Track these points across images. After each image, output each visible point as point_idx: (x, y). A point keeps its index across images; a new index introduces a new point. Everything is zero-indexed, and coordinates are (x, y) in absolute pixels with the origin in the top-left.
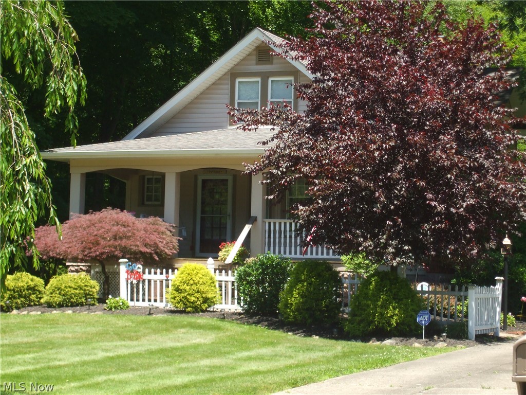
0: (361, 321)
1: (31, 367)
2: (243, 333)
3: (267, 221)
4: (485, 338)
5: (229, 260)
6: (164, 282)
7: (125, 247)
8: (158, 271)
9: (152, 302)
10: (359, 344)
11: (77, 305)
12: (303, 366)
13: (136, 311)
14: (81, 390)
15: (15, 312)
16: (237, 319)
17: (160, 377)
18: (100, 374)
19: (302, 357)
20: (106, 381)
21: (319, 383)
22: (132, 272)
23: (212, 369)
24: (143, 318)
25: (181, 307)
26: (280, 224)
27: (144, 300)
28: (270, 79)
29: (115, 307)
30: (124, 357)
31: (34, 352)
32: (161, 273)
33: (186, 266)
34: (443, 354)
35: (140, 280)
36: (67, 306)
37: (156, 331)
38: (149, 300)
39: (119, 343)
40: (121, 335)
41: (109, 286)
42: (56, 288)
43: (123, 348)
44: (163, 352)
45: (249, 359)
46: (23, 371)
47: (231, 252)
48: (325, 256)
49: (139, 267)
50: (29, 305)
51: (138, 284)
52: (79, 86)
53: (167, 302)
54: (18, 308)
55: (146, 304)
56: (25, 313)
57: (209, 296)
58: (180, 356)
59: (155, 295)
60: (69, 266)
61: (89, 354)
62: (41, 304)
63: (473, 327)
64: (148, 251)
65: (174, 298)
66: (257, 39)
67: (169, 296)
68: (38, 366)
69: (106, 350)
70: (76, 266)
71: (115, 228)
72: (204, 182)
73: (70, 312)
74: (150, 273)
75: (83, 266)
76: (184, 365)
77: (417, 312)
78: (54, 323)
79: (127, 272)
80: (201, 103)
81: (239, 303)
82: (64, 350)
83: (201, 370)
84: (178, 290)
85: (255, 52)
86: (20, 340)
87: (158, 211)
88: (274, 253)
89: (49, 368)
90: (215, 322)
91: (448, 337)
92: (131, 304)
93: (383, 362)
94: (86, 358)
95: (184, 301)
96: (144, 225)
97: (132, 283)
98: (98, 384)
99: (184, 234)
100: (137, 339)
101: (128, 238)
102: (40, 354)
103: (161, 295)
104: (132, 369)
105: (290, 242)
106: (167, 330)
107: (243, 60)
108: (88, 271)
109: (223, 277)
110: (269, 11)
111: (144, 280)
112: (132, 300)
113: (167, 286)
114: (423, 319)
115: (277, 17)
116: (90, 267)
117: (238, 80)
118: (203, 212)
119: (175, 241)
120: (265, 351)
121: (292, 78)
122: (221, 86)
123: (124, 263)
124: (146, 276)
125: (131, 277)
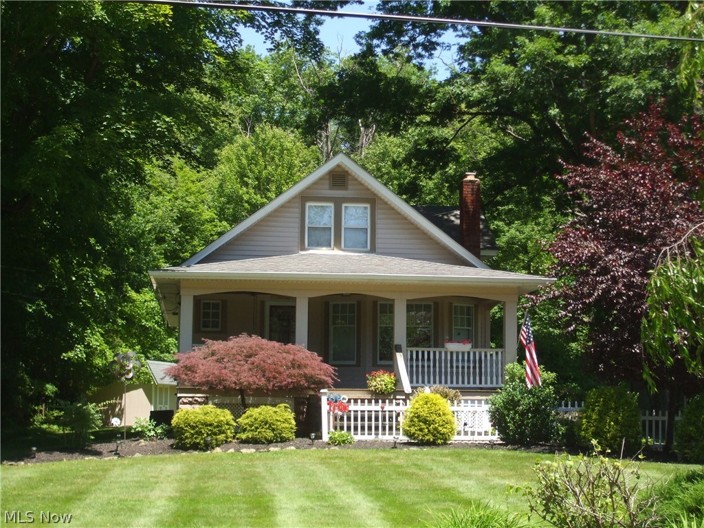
3: (409, 349)
8: (367, 401)
15: (218, 450)
22: (335, 403)
28: (344, 205)
32: (369, 404)
36: (277, 442)
38: (356, 434)
42: (262, 422)
51: (342, 418)
59: (363, 428)
60: (180, 398)
66: (338, 164)
70: (189, 397)
74: (356, 403)
75: (199, 397)
79: (328, 403)
80: (268, 226)
85: (328, 177)
103: (371, 428)
107: (314, 184)
108: (204, 403)
116: (207, 398)
117: (308, 204)
121: (368, 206)
122: (291, 210)
123: (325, 394)
124: (352, 407)
125: (334, 409)
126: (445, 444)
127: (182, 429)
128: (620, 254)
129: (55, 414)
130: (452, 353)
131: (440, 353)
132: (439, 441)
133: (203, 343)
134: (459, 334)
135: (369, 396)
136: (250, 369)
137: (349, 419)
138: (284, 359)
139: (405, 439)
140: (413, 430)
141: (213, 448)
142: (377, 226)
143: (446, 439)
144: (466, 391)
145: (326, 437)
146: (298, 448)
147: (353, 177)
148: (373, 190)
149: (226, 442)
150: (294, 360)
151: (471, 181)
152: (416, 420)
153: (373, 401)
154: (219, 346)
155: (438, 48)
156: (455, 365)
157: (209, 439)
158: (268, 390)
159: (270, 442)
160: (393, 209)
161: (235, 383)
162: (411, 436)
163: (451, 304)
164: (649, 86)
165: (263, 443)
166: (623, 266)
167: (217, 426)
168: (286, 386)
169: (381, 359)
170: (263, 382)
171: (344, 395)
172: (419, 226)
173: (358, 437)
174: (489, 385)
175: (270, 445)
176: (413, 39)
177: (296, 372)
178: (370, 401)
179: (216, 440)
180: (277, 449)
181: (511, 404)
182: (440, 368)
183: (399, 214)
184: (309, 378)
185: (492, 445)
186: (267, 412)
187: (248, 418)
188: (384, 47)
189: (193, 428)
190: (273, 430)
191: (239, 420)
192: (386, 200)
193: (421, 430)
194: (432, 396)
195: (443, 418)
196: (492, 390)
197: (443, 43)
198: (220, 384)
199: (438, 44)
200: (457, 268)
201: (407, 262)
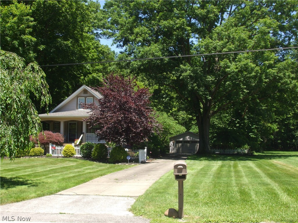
0: (113, 159)
1: (31, 173)
2: (83, 162)
3: (87, 134)
4: (143, 162)
5: (78, 144)
6: (61, 150)
7: (51, 141)
8: (60, 146)
9: (58, 155)
10: (113, 164)
11: (38, 156)
12: (101, 170)
13: (54, 157)
14: (47, 178)
15: (22, 158)
16: (80, 159)
17: (66, 174)
18: (50, 174)
19: (100, 168)
20: (52, 176)
21: (107, 175)
22: (53, 147)
23: (79, 172)
24: (56, 159)
25: (66, 156)
26: (90, 134)
27: (56, 154)
28: (87, 98)
29: (49, 156)
30: (55, 169)
31: (30, 169)
32: (60, 147)
33: (67, 145)
34: (134, 167)
35: (55, 149)
36: (36, 156)
37: (61, 162)
38: (57, 154)
39: (52, 166)
40: (52, 163)
41: (47, 151)
42: (33, 151)
43: (54, 167)
44: (64, 167)
45: (87, 169)
46: (29, 174)
47: (78, 141)
48: (103, 142)
49: (55, 146)
50: (26, 156)
51: (54, 150)
52: (50, 99)
53: (62, 154)
54: (22, 157)
55: (56, 155)
56: (25, 158)
57: (73, 153)
58: (69, 169)
59: (59, 153)
61: (45, 169)
62: (28, 156)
63: (140, 160)
64: (57, 141)
65: (64, 154)
66: (84, 88)
67: (63, 153)
68: (33, 172)
69: (50, 168)
70: (37, 145)
71: (48, 136)
72: (70, 124)
73: (37, 157)
74: (57, 147)
76: (71, 171)
77: (127, 156)
78: (33, 160)
79: (51, 147)
81: (80, 154)
82: (38, 168)
83: (75, 172)
84: (65, 151)
85: (83, 91)
86: (25, 165)
87: (59, 131)
88: (90, 142)
89: (36, 173)
90: (75, 159)
91: (135, 162)
92: (52, 155)
93: (121, 169)
94: (45, 170)
95: (67, 154)
96: (55, 135)
97: (53, 150)
98: (51, 177)
99: (65, 137)
100: (56, 164)
101: (51, 138)
102: (32, 169)
103: (60, 153)
104: (58, 173)
105: (94, 139)
106: (63, 162)
107: (80, 93)
108: (41, 147)
109: (76, 148)
110: (84, 81)
111: (56, 149)
112: (53, 154)
113: (62, 150)
114: (129, 158)
115: (86, 83)
117: (79, 98)
118: (70, 131)
119: (63, 138)
120: (90, 167)
121: (93, 98)
122: (74, 100)
137: (56, 151)
165: (31, 156)
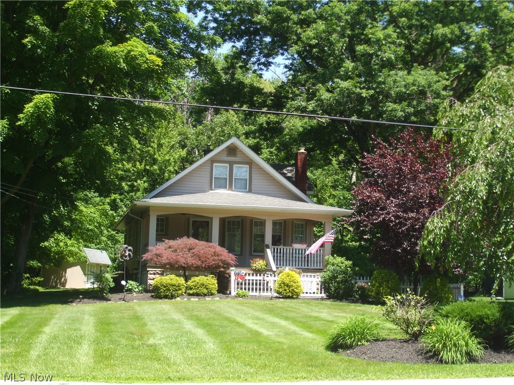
3: (273, 247)
6: (258, 281)
15: (178, 299)
22: (238, 275)
28: (234, 165)
33: (287, 273)
35: (243, 279)
36: (209, 295)
42: (201, 284)
49: (244, 274)
51: (242, 283)
59: (252, 289)
60: (149, 271)
66: (233, 142)
70: (154, 271)
74: (249, 275)
75: (159, 271)
79: (235, 275)
80: (192, 176)
85: (226, 149)
97: (238, 282)
103: (256, 289)
111: (246, 280)
116: (163, 271)
117: (215, 164)
121: (248, 166)
122: (205, 167)
123: (233, 270)
124: (247, 278)
125: (238, 278)
126: (297, 298)
127: (159, 287)
128: (392, 201)
129: (39, 280)
130: (296, 249)
131: (290, 249)
132: (295, 296)
133: (164, 241)
134: (296, 239)
135: (251, 272)
136: (192, 256)
137: (245, 284)
138: (210, 251)
139: (276, 295)
140: (281, 290)
141: (175, 298)
142: (253, 178)
143: (298, 295)
144: (306, 270)
145: (233, 293)
146: (220, 298)
147: (240, 150)
148: (251, 157)
149: (182, 294)
150: (215, 252)
151: (302, 153)
152: (283, 285)
153: (255, 274)
154: (172, 243)
155: (273, 65)
156: (294, 256)
157: (174, 293)
158: (202, 267)
159: (205, 295)
160: (261, 168)
161: (184, 263)
162: (279, 293)
163: (293, 222)
164: (407, 110)
165: (202, 296)
166: (394, 207)
167: (178, 286)
168: (212, 265)
169: (254, 252)
170: (199, 263)
171: (243, 271)
172: (276, 178)
173: (251, 293)
174: (318, 267)
175: (206, 297)
176: (259, 60)
177: (216, 258)
178: (253, 275)
179: (177, 293)
180: (209, 299)
181: (333, 278)
182: (286, 257)
183: (265, 171)
184: (224, 262)
185: (322, 299)
186: (203, 280)
187: (193, 282)
188: (240, 64)
189: (165, 287)
190: (207, 289)
191: (188, 283)
192: (258, 163)
193: (285, 290)
194: (291, 272)
195: (297, 284)
196: (320, 270)
197: (276, 63)
198: (177, 264)
199: (272, 63)
200: (299, 203)
201: (270, 198)
